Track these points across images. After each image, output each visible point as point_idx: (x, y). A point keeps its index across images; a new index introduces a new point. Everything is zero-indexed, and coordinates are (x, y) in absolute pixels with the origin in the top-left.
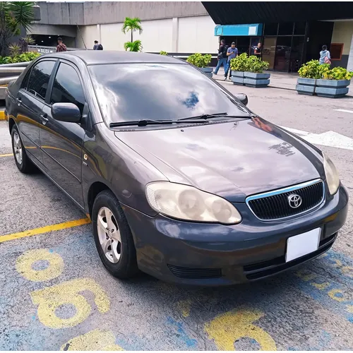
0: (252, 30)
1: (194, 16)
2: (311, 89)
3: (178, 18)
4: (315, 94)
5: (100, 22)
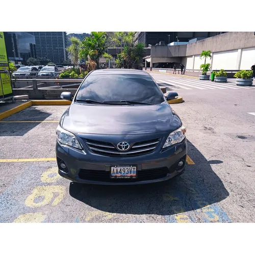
3: (242, 49)
5: (195, 54)
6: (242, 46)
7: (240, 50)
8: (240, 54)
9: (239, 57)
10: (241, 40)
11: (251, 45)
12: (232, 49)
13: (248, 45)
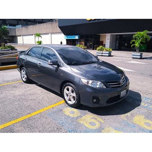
0: (77, 37)
1: (56, 33)
2: (101, 54)
3: (51, 33)
4: (102, 56)
6: (51, 32)
7: (50, 34)
8: (50, 36)
9: (51, 37)
10: (50, 29)
11: (55, 32)
12: (46, 33)
13: (54, 32)
